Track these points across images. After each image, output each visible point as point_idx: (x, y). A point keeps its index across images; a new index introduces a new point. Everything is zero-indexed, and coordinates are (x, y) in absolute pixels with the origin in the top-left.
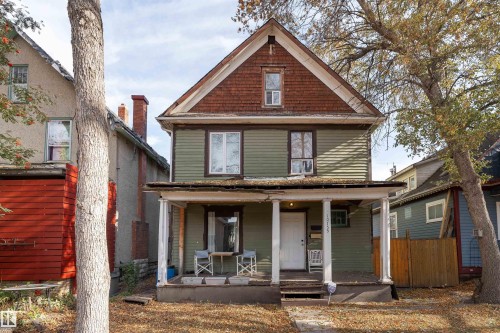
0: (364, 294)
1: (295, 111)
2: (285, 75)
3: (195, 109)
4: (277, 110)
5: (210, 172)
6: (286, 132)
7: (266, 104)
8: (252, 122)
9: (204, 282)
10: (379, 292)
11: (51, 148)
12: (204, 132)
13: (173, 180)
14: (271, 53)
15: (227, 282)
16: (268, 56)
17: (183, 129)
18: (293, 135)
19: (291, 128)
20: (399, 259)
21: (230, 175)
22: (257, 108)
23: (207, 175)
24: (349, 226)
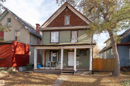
0: (84, 73)
1: (73, 26)
2: (70, 16)
3: (48, 26)
4: (68, 26)
5: (51, 42)
6: (70, 31)
7: (65, 24)
8: (61, 29)
9: (45, 68)
10: (88, 72)
11: (16, 37)
12: (50, 32)
13: (43, 44)
14: (67, 11)
15: (50, 69)
16: (66, 12)
17: (45, 31)
18: (72, 32)
19: (72, 30)
20: (100, 64)
21: (56, 43)
22: (63, 25)
23: (50, 43)
24: (86, 55)
